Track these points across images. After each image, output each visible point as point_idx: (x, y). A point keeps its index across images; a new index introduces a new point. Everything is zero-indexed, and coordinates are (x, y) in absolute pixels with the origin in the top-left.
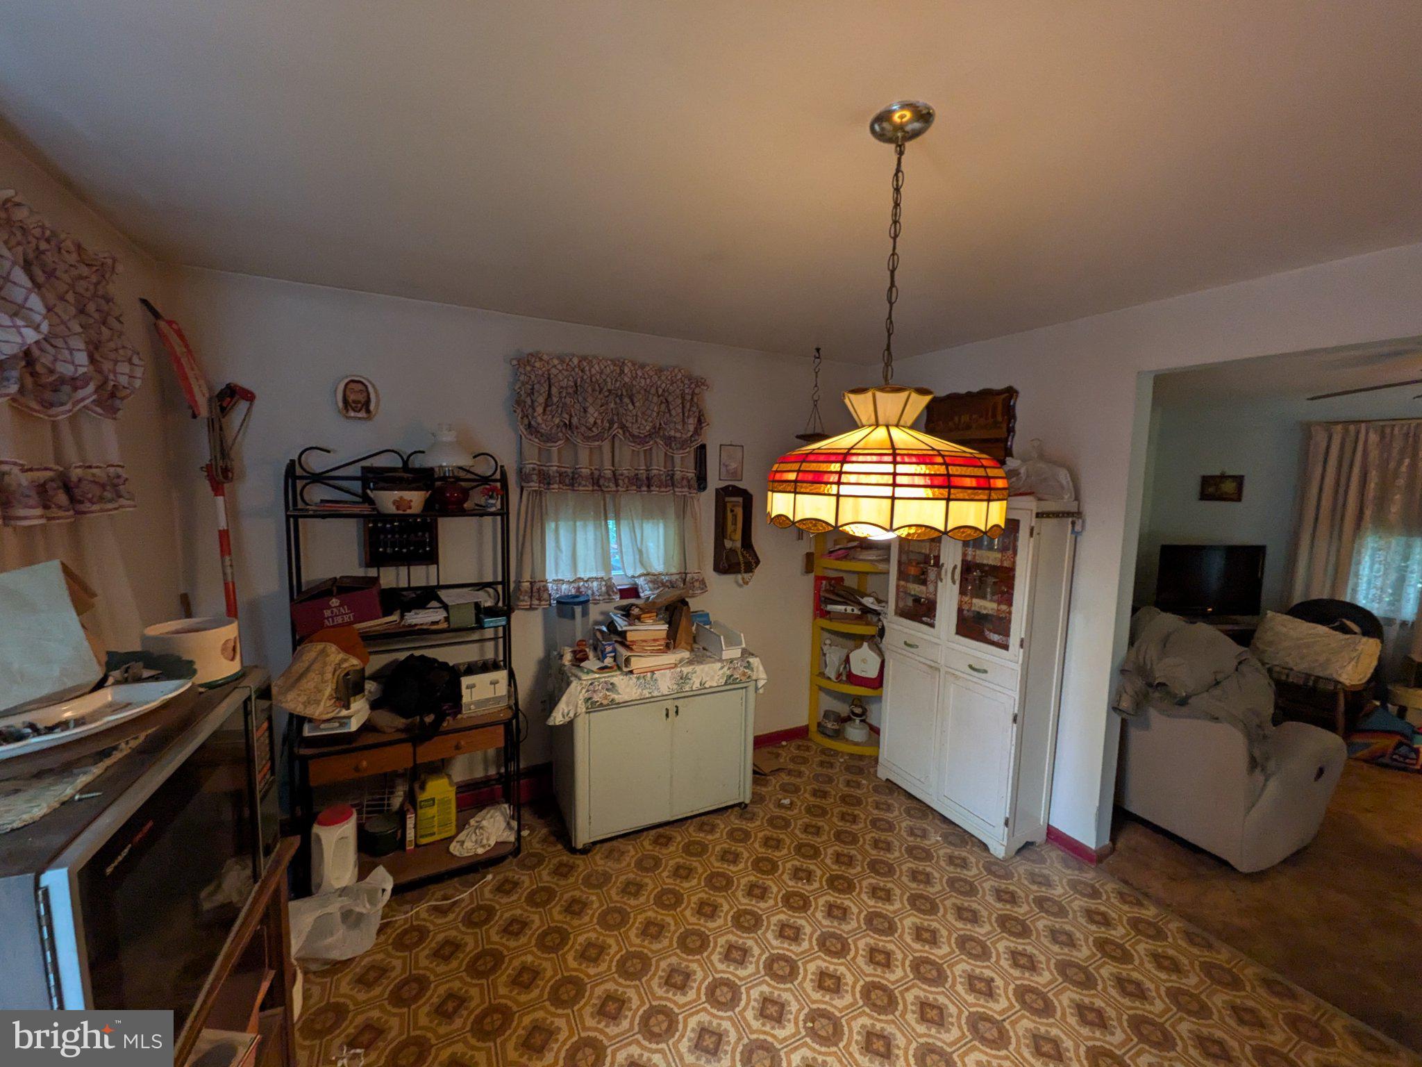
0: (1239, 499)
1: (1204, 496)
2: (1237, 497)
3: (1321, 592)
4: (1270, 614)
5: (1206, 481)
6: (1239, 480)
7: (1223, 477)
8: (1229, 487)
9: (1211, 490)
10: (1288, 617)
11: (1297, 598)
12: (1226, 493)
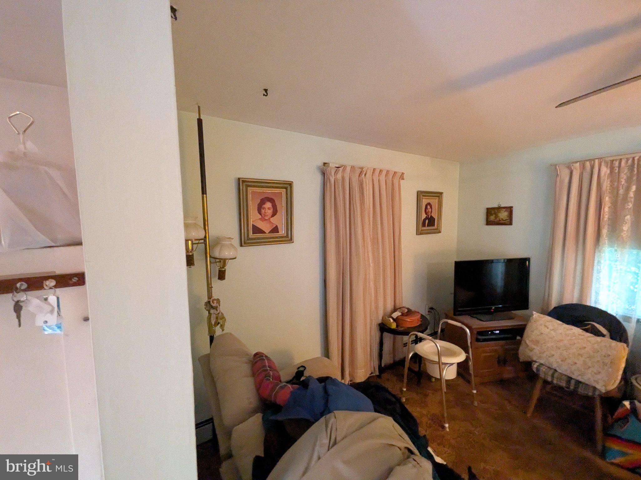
0: (510, 223)
1: (489, 223)
2: (509, 222)
3: (571, 298)
4: (536, 315)
5: (490, 212)
6: (510, 210)
7: (499, 208)
8: (503, 215)
9: (492, 218)
10: (549, 318)
11: (554, 303)
12: (502, 219)
